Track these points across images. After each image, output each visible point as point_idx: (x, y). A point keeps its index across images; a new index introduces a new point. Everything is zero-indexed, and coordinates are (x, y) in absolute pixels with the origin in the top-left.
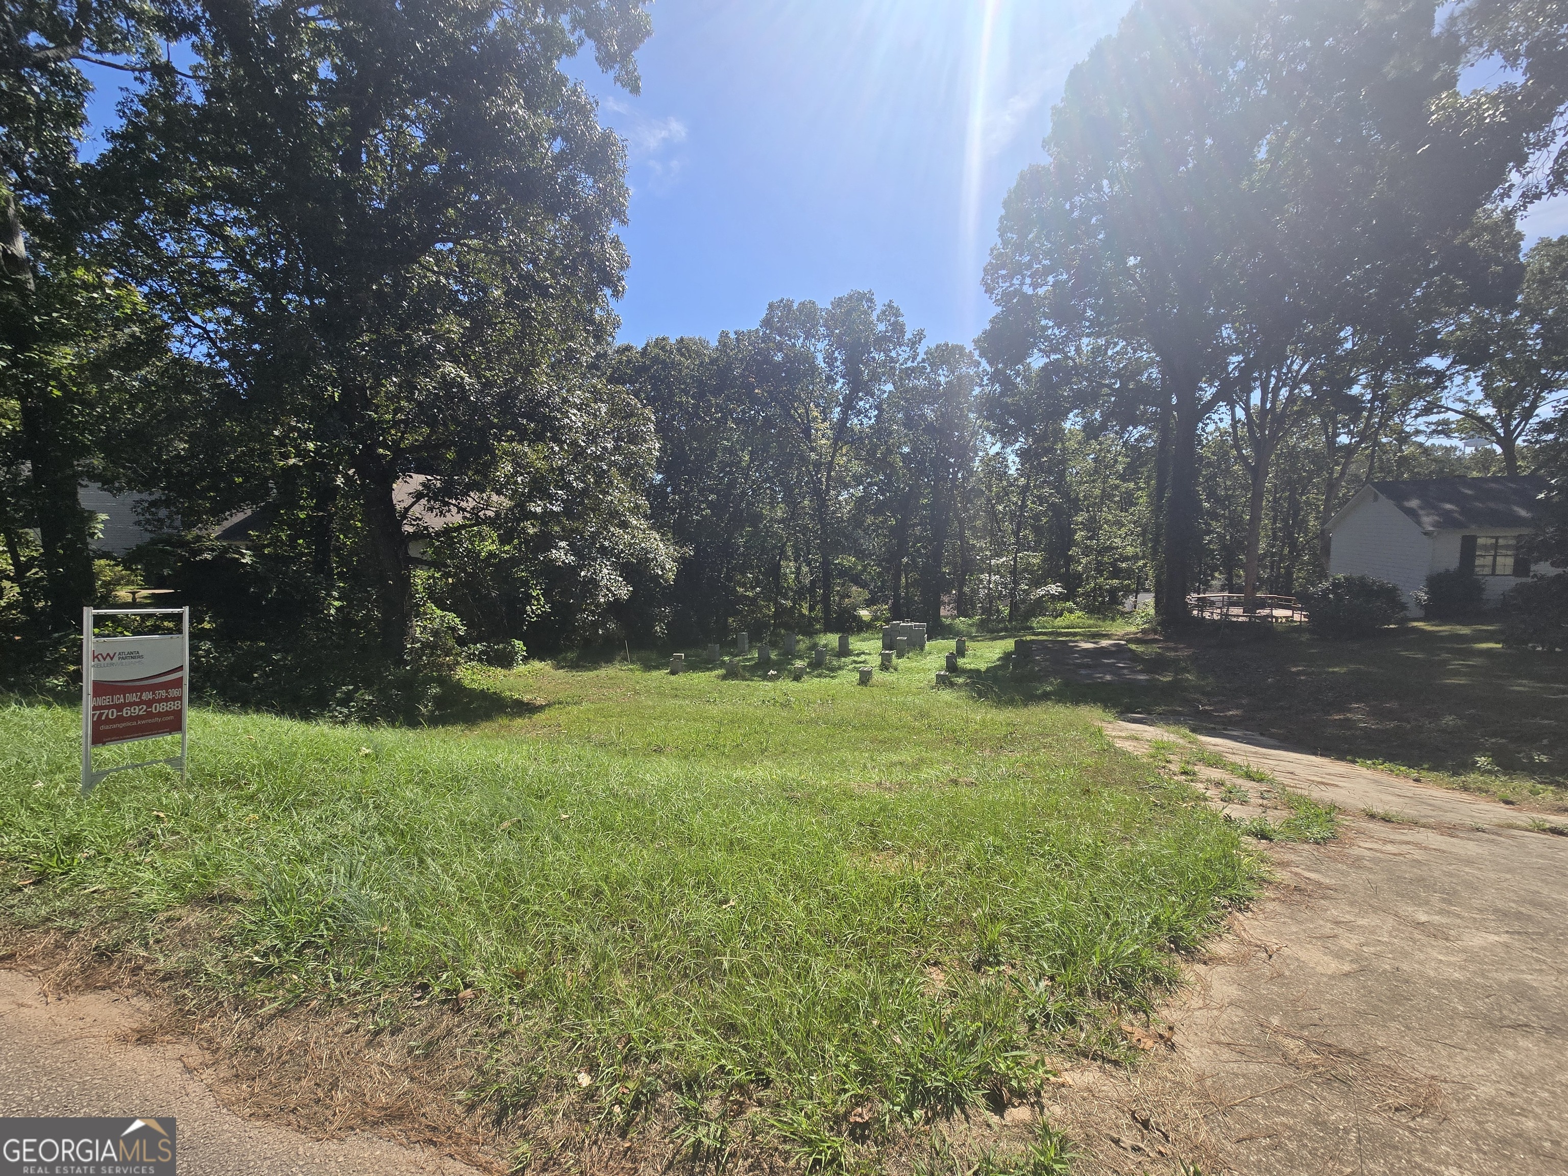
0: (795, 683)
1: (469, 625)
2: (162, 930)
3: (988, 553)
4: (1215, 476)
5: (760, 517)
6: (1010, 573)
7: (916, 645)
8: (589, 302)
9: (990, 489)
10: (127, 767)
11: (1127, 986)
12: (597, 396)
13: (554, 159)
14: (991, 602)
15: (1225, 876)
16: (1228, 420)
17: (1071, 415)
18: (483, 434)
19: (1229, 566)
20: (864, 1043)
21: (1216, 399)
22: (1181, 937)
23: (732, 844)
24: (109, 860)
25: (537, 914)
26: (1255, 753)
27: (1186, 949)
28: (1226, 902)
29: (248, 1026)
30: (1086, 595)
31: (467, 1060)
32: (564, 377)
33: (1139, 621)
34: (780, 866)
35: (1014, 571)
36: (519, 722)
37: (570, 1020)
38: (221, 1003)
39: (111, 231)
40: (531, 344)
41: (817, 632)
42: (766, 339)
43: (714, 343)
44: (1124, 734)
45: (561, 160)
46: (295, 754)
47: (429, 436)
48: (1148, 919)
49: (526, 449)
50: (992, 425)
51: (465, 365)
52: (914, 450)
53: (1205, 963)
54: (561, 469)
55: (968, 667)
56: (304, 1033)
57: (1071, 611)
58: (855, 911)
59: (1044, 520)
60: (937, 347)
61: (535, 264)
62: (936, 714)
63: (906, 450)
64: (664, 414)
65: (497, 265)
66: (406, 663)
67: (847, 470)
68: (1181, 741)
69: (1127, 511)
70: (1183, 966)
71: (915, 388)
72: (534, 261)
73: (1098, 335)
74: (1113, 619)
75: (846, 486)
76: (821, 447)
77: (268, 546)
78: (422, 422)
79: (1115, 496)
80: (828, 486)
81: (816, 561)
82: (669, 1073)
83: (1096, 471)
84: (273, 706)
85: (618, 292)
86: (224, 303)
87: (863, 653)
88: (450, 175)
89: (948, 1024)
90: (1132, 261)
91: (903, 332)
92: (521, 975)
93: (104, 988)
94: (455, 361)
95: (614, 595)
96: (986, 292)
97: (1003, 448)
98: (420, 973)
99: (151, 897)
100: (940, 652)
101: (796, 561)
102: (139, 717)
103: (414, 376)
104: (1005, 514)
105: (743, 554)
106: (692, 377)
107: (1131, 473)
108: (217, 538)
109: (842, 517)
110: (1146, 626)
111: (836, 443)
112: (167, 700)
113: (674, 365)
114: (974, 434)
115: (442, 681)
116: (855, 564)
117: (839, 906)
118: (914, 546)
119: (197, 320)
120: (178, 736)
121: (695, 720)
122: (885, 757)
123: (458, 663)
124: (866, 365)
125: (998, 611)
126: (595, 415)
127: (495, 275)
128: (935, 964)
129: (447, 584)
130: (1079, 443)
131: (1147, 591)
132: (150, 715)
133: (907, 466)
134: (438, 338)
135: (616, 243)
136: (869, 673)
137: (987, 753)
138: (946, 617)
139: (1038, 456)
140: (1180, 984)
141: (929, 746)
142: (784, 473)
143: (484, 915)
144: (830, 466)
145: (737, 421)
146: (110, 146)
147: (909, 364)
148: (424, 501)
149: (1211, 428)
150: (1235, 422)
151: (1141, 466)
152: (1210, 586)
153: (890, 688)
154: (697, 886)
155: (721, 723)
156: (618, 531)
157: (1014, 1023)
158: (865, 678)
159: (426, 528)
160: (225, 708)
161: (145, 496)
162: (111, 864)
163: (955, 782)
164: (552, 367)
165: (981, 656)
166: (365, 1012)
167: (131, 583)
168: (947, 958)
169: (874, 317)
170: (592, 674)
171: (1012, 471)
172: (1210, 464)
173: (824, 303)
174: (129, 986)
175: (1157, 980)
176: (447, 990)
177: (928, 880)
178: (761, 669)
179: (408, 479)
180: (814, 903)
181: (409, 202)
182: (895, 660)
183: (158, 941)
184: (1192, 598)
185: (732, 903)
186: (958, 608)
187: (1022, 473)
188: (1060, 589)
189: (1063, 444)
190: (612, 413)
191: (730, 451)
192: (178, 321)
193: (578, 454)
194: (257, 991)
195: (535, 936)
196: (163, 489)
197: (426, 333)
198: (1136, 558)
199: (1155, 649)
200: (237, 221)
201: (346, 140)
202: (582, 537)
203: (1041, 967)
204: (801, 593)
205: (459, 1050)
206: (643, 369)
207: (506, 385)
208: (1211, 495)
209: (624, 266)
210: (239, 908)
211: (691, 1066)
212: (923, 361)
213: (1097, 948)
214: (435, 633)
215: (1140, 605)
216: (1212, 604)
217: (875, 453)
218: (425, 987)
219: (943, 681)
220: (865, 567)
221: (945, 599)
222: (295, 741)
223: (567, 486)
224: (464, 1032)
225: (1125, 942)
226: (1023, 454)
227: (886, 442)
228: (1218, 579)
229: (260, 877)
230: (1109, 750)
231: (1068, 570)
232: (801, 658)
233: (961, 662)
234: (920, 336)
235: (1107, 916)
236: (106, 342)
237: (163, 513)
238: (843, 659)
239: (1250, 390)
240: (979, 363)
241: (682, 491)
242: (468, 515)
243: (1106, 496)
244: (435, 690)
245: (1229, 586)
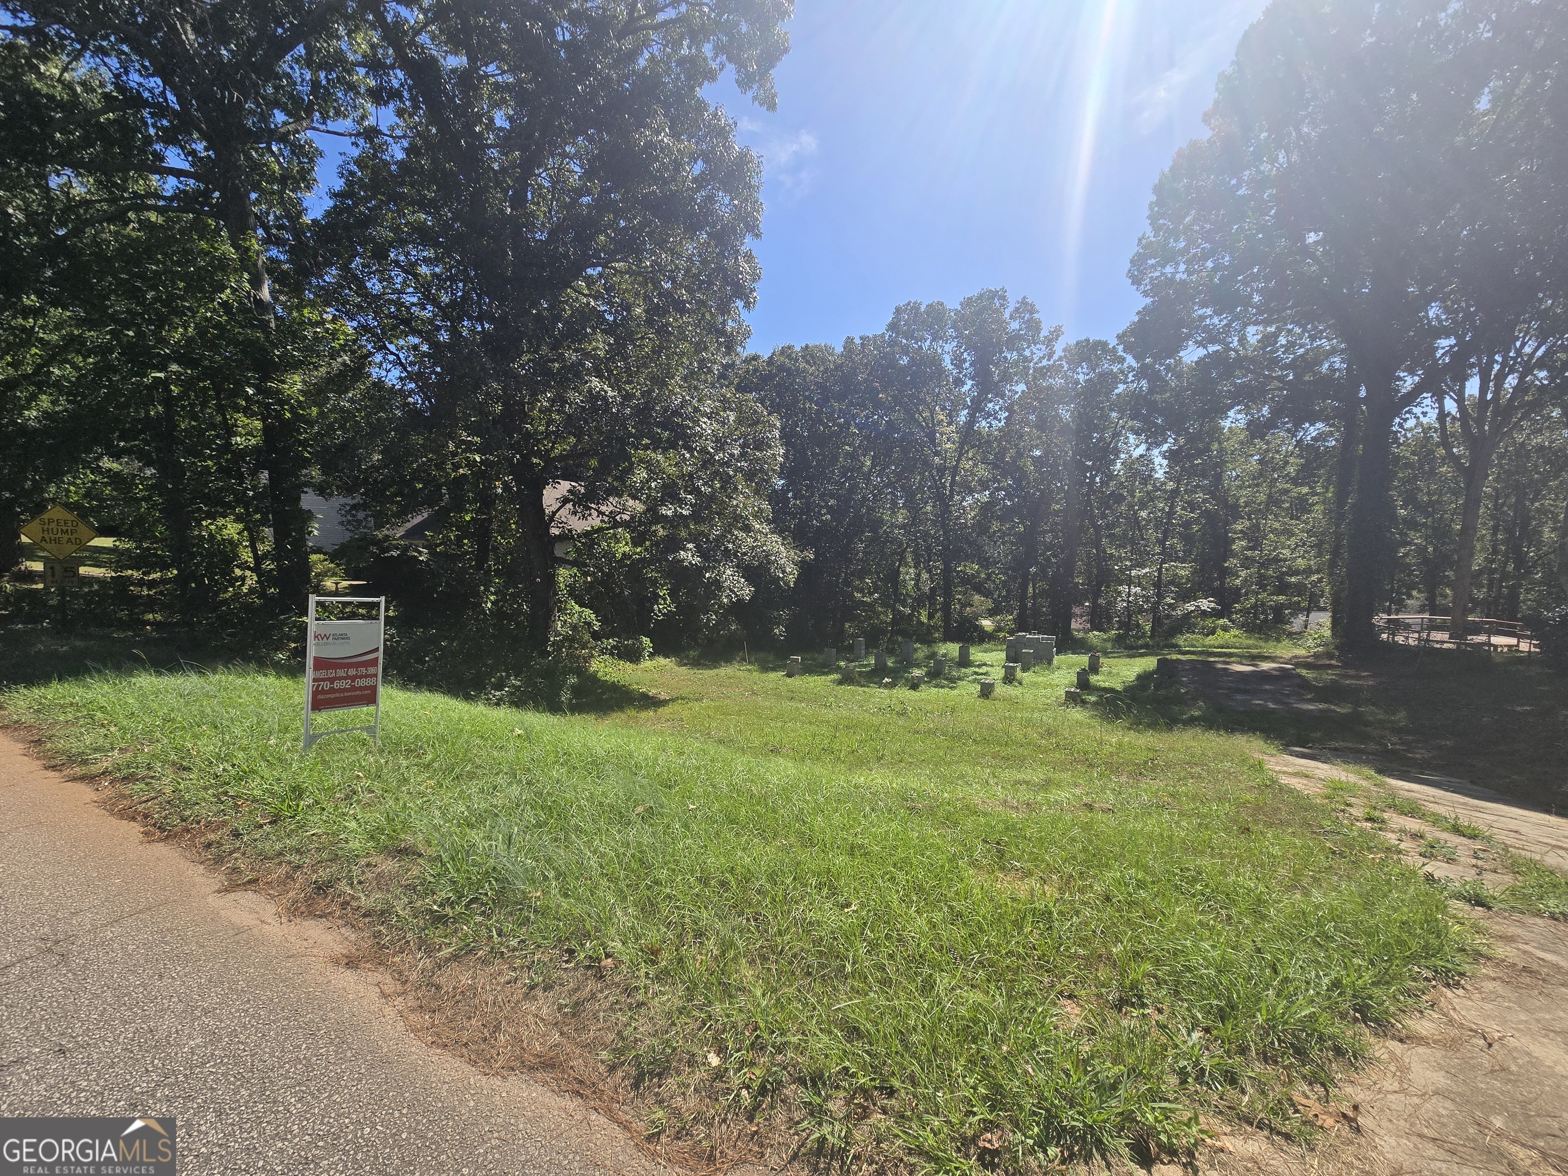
0: (912, 692)
1: (604, 621)
2: (363, 873)
3: (1128, 563)
4: (1416, 478)
5: (881, 522)
6: (1154, 585)
7: (1043, 659)
8: (723, 315)
9: (1132, 493)
10: (335, 732)
11: (1300, 1053)
12: (725, 403)
13: (695, 180)
14: (1130, 616)
15: (1427, 943)
16: (1433, 415)
17: (1231, 413)
18: (623, 442)
19: (1432, 584)
20: (994, 1067)
21: (1417, 391)
22: (1369, 1007)
23: (852, 848)
24: (324, 809)
25: (669, 897)
26: (1464, 804)
27: (1376, 1020)
28: (1430, 975)
29: (427, 963)
30: (1245, 612)
31: (609, 1024)
32: (696, 388)
33: (1310, 643)
34: (901, 876)
35: (1158, 584)
36: (643, 715)
37: (700, 1000)
38: (408, 942)
39: (331, 276)
40: (668, 358)
41: (934, 641)
42: (892, 343)
43: (839, 349)
44: (1290, 770)
45: (700, 181)
46: (461, 731)
47: (575, 445)
48: (1326, 980)
49: (660, 457)
50: (1137, 424)
51: (608, 379)
52: (1047, 453)
53: (1401, 1041)
54: (691, 475)
55: (1103, 685)
56: (474, 978)
57: (1225, 629)
58: (981, 930)
59: (1195, 528)
60: (1077, 343)
61: (674, 282)
62: (1066, 734)
63: (1038, 453)
64: (788, 420)
65: (640, 284)
66: (549, 654)
67: (972, 474)
68: (1364, 783)
69: (1298, 519)
70: (1372, 1040)
71: (1050, 387)
72: (673, 279)
73: (1267, 323)
74: (1278, 640)
75: (971, 491)
76: (946, 451)
77: (440, 545)
78: (570, 433)
79: (1283, 502)
80: (952, 491)
81: (937, 568)
82: (794, 1066)
83: (1261, 474)
84: (441, 687)
85: (749, 303)
86: (415, 332)
87: (985, 664)
88: (601, 205)
89: (1086, 1062)
90: (1312, 238)
91: (1038, 330)
92: (655, 952)
93: (321, 917)
94: (600, 376)
95: (737, 596)
96: (1133, 283)
97: (1148, 449)
98: (567, 939)
99: (355, 845)
100: (1070, 667)
101: (916, 567)
102: (345, 690)
103: (565, 391)
104: (1149, 521)
105: (862, 560)
106: (817, 383)
107: (1305, 475)
108: (401, 538)
109: (965, 524)
110: (1320, 649)
111: (962, 448)
112: (366, 676)
113: (800, 372)
114: (1116, 435)
115: (581, 672)
116: (978, 572)
117: (965, 923)
118: (1042, 555)
119: (392, 348)
120: (372, 708)
121: (810, 723)
122: (1007, 775)
123: (592, 656)
124: (996, 365)
125: (1138, 625)
126: (724, 423)
127: (637, 294)
128: (1070, 997)
129: (585, 582)
130: (1241, 443)
131: (1324, 609)
132: (353, 688)
133: (1038, 469)
134: (587, 355)
135: (749, 257)
136: (991, 686)
137: (1123, 779)
138: (1079, 631)
139: (1190, 457)
140: (1370, 1061)
141: (1056, 766)
142: (906, 478)
143: (622, 891)
144: (955, 471)
145: (860, 427)
146: (331, 203)
147: (1045, 363)
148: (569, 506)
149: (1411, 423)
150: (1442, 416)
151: (1318, 468)
152: (1405, 606)
153: (1013, 702)
154: (819, 887)
155: (836, 728)
156: (741, 535)
157: (1162, 1072)
158: (986, 691)
159: (570, 531)
160: (404, 687)
161: (349, 501)
162: (325, 813)
163: (1089, 807)
164: (685, 379)
165: (1118, 674)
166: (522, 967)
167: (334, 574)
168: (1083, 992)
169: (1007, 315)
170: (712, 672)
171: (1160, 474)
172: (1408, 465)
173: (953, 304)
174: (339, 918)
175: (1339, 1052)
176: (591, 957)
177: (1062, 908)
178: (875, 676)
179: (557, 486)
180: (937, 917)
181: (566, 232)
182: (1019, 674)
183: (360, 882)
184: (1380, 619)
185: (853, 908)
186: (1091, 621)
187: (1169, 476)
188: (1213, 605)
189: (1220, 443)
190: (739, 421)
191: (852, 456)
192: (379, 349)
193: (707, 462)
194: (435, 935)
195: (667, 917)
196: (362, 494)
197: (576, 351)
198: (1308, 571)
199: (1329, 676)
200: (426, 261)
201: (515, 180)
202: (708, 539)
203: (1194, 1017)
204: (919, 601)
205: (602, 1014)
206: (771, 377)
207: (643, 396)
208: (1410, 500)
209: (756, 277)
210: (420, 861)
211: (815, 1063)
212: (1060, 359)
213: (1263, 1005)
214: (574, 627)
215: (1312, 626)
216: (1407, 627)
217: (1004, 456)
218: (571, 952)
219: (1072, 699)
220: (989, 576)
221: (1077, 610)
222: (461, 719)
223: (696, 491)
224: (606, 998)
225: (1298, 1003)
226: (1171, 456)
227: (1016, 445)
228: (1417, 598)
229: (437, 835)
230: (1272, 785)
231: (1222, 583)
232: (918, 666)
233: (1094, 679)
234: (1056, 334)
235: (1275, 971)
236: (323, 370)
237: (361, 515)
238: (963, 670)
239: (1464, 378)
240: (1124, 359)
241: (803, 497)
242: (606, 519)
243: (1273, 501)
244: (573, 680)
245: (1431, 607)
